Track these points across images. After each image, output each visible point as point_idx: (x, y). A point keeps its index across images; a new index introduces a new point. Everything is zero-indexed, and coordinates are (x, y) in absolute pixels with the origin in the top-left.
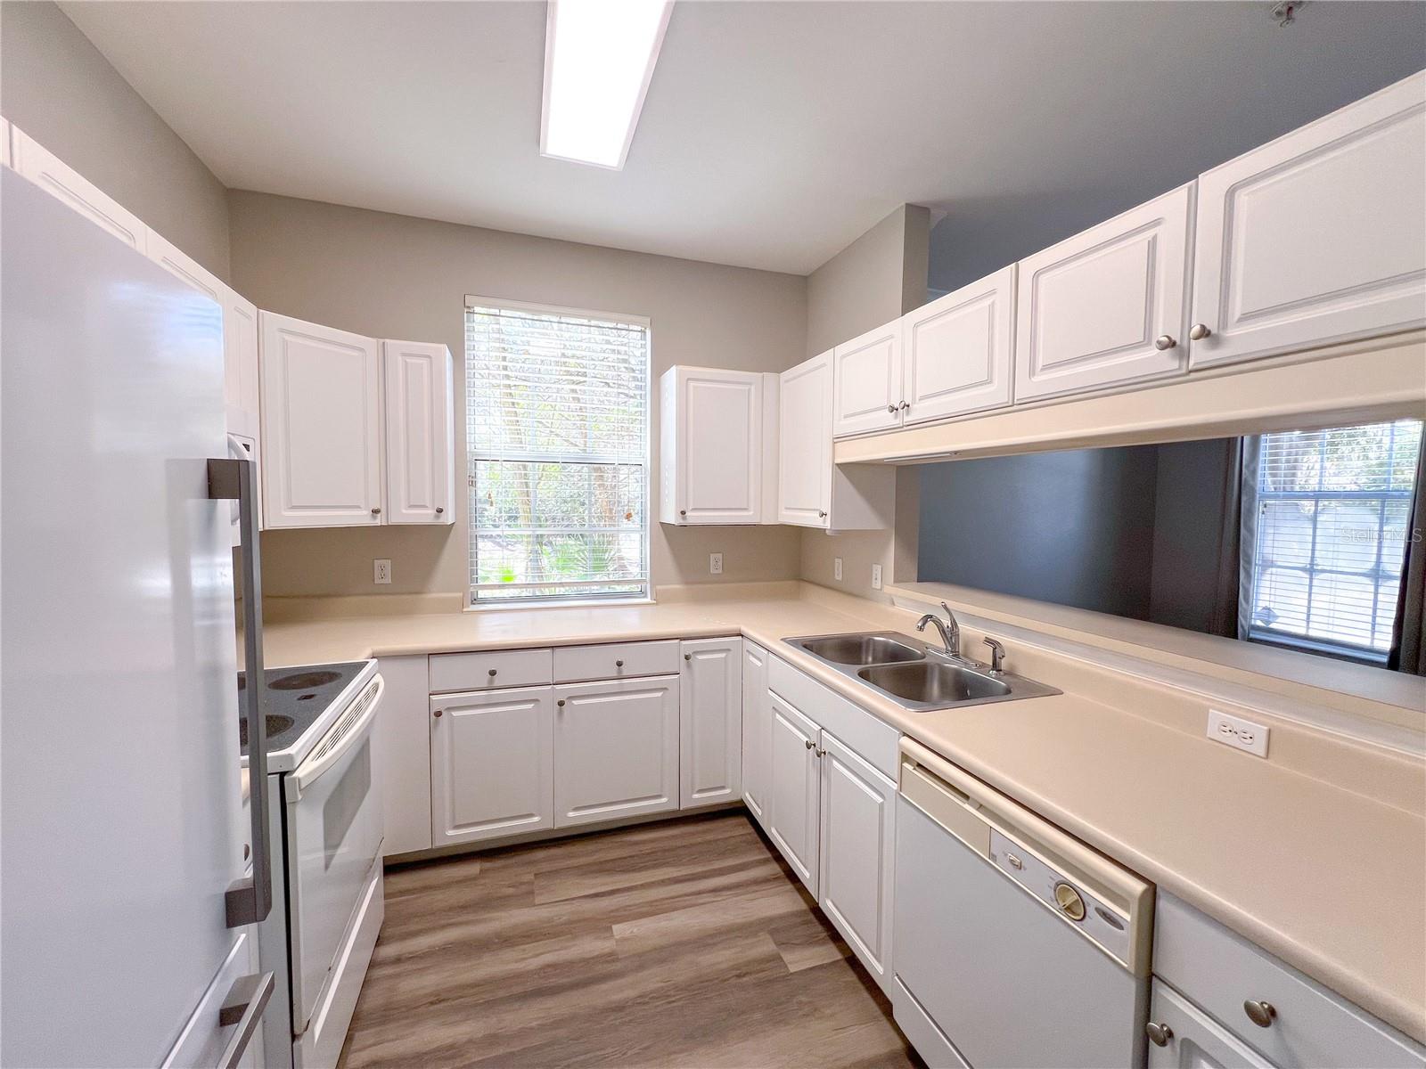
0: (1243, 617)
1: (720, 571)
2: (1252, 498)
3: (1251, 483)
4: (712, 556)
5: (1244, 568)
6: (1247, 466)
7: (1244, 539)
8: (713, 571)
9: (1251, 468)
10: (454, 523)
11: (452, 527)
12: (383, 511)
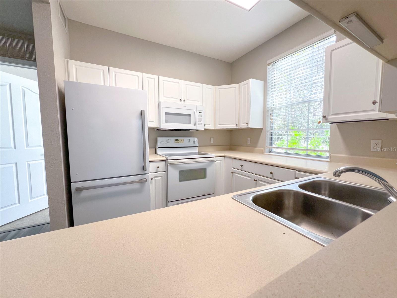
10: (263, 128)
11: (262, 129)
12: (238, 125)
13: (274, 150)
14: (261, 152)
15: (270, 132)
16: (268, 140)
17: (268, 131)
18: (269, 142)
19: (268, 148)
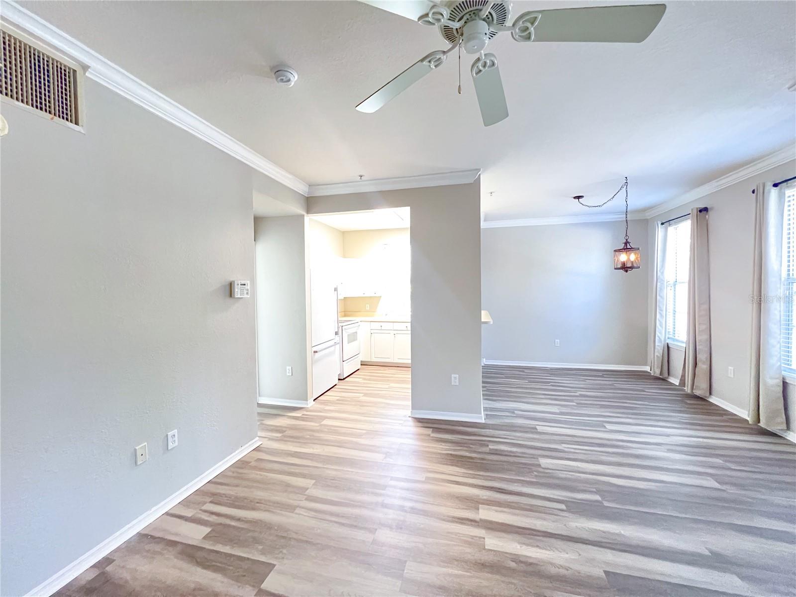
2: (663, 284)
11: (380, 297)
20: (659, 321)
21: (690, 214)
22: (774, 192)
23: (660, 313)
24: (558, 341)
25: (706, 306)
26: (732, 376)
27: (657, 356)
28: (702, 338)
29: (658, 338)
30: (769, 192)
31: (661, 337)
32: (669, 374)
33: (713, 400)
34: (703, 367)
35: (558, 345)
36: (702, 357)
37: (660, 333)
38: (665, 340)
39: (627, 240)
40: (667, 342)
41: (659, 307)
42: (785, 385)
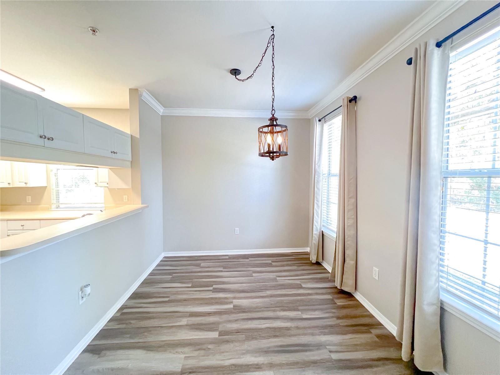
0: (316, 222)
1: (127, 201)
2: (319, 176)
3: (318, 170)
4: (124, 196)
5: (316, 203)
6: (317, 164)
7: (316, 192)
8: (125, 201)
9: (318, 165)
10: (47, 186)
11: (46, 188)
12: (11, 184)
13: (61, 206)
14: (48, 209)
15: (56, 190)
16: (54, 197)
17: (53, 189)
18: (55, 198)
19: (55, 205)
20: (316, 211)
21: (341, 106)
22: (437, 53)
23: (317, 204)
24: (238, 229)
25: (353, 200)
26: (377, 278)
27: (314, 243)
28: (350, 233)
29: (315, 227)
30: (432, 53)
31: (317, 226)
32: (323, 259)
33: (358, 296)
34: (350, 262)
35: (238, 233)
36: (350, 253)
37: (317, 222)
38: (320, 229)
39: (273, 115)
40: (322, 230)
41: (316, 198)
42: (442, 310)
